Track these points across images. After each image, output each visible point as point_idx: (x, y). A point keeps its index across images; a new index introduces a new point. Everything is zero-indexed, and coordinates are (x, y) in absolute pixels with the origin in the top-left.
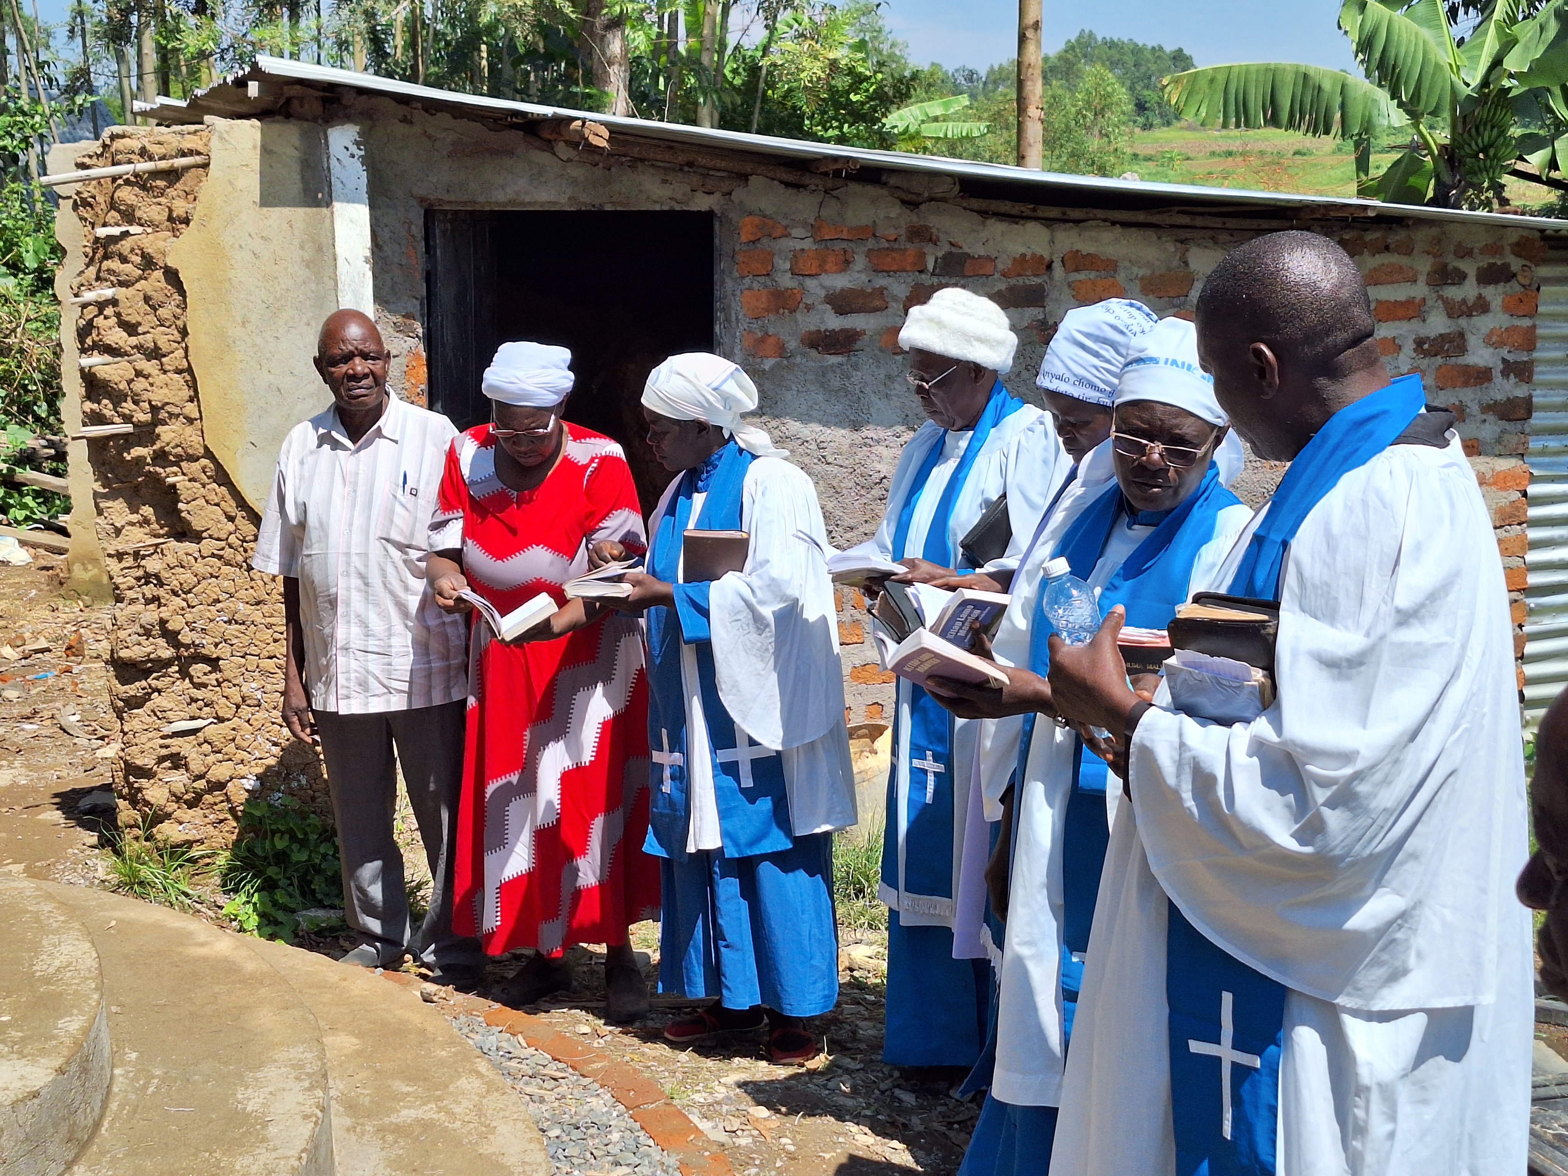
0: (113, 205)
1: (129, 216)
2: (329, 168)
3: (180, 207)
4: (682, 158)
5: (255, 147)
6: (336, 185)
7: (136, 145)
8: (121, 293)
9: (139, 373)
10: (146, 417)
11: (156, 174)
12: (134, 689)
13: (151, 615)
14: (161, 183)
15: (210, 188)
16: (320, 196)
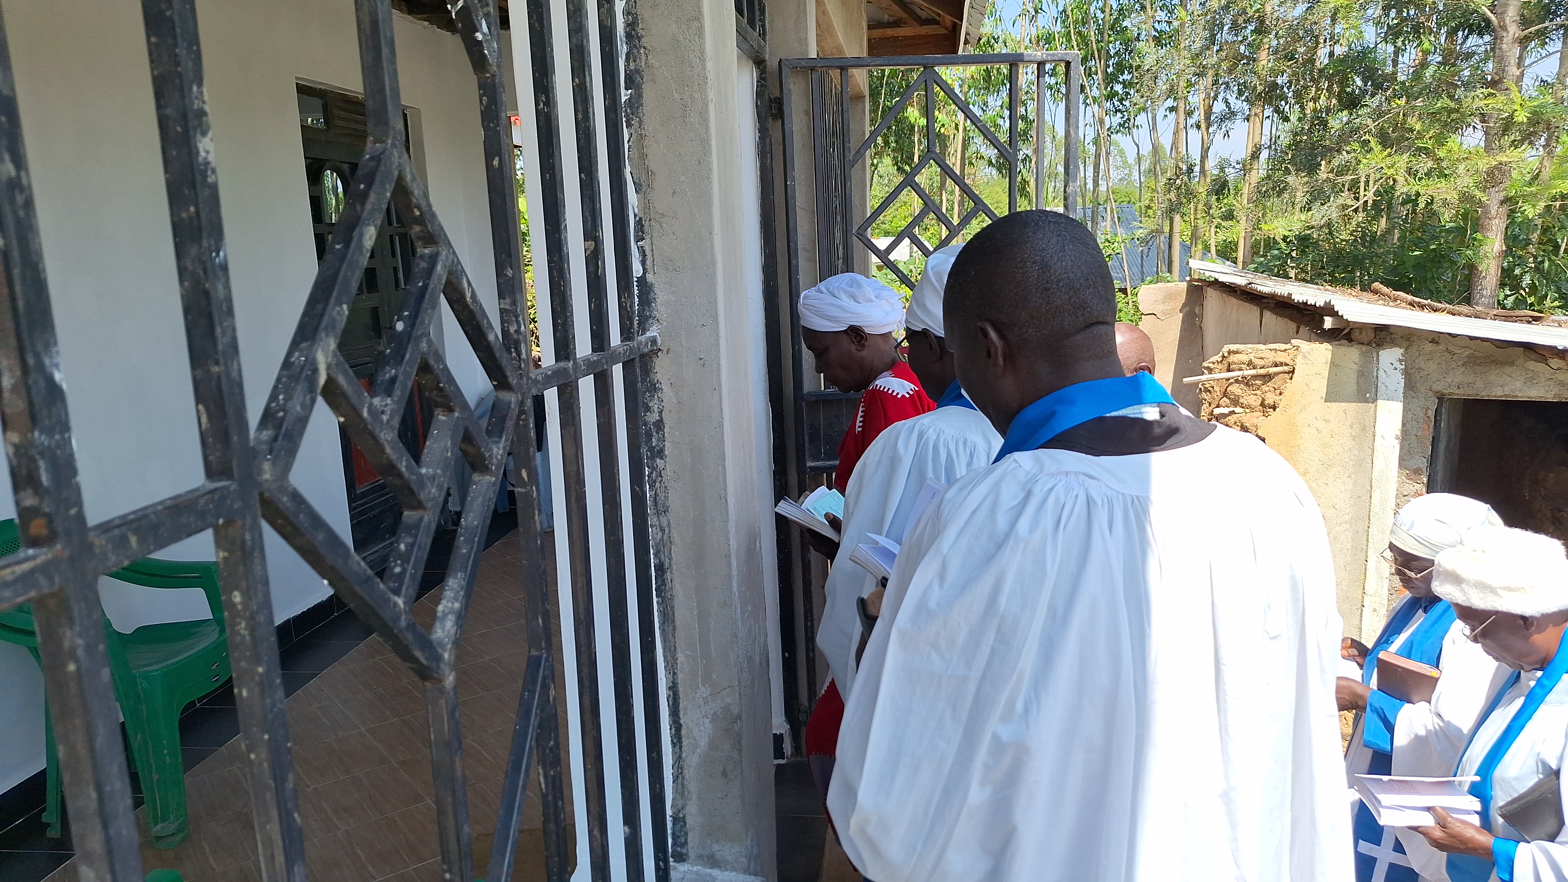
0: (1225, 394)
1: (1236, 402)
2: (1377, 377)
3: (1270, 399)
5: (1326, 363)
6: (1381, 388)
7: (1244, 358)
11: (1255, 377)
14: (1257, 382)
15: (1293, 387)
16: (1368, 395)
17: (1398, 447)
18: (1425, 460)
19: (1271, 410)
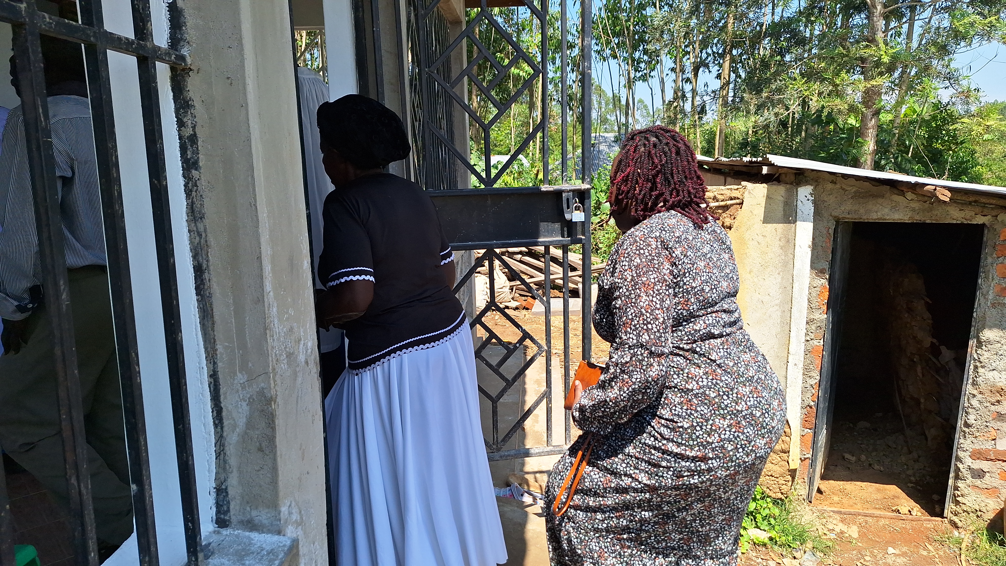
2: (796, 205)
3: (728, 222)
5: (764, 196)
6: (799, 213)
11: (718, 207)
14: (719, 211)
15: (742, 214)
16: (790, 218)
17: (810, 253)
18: (827, 263)
19: (728, 230)
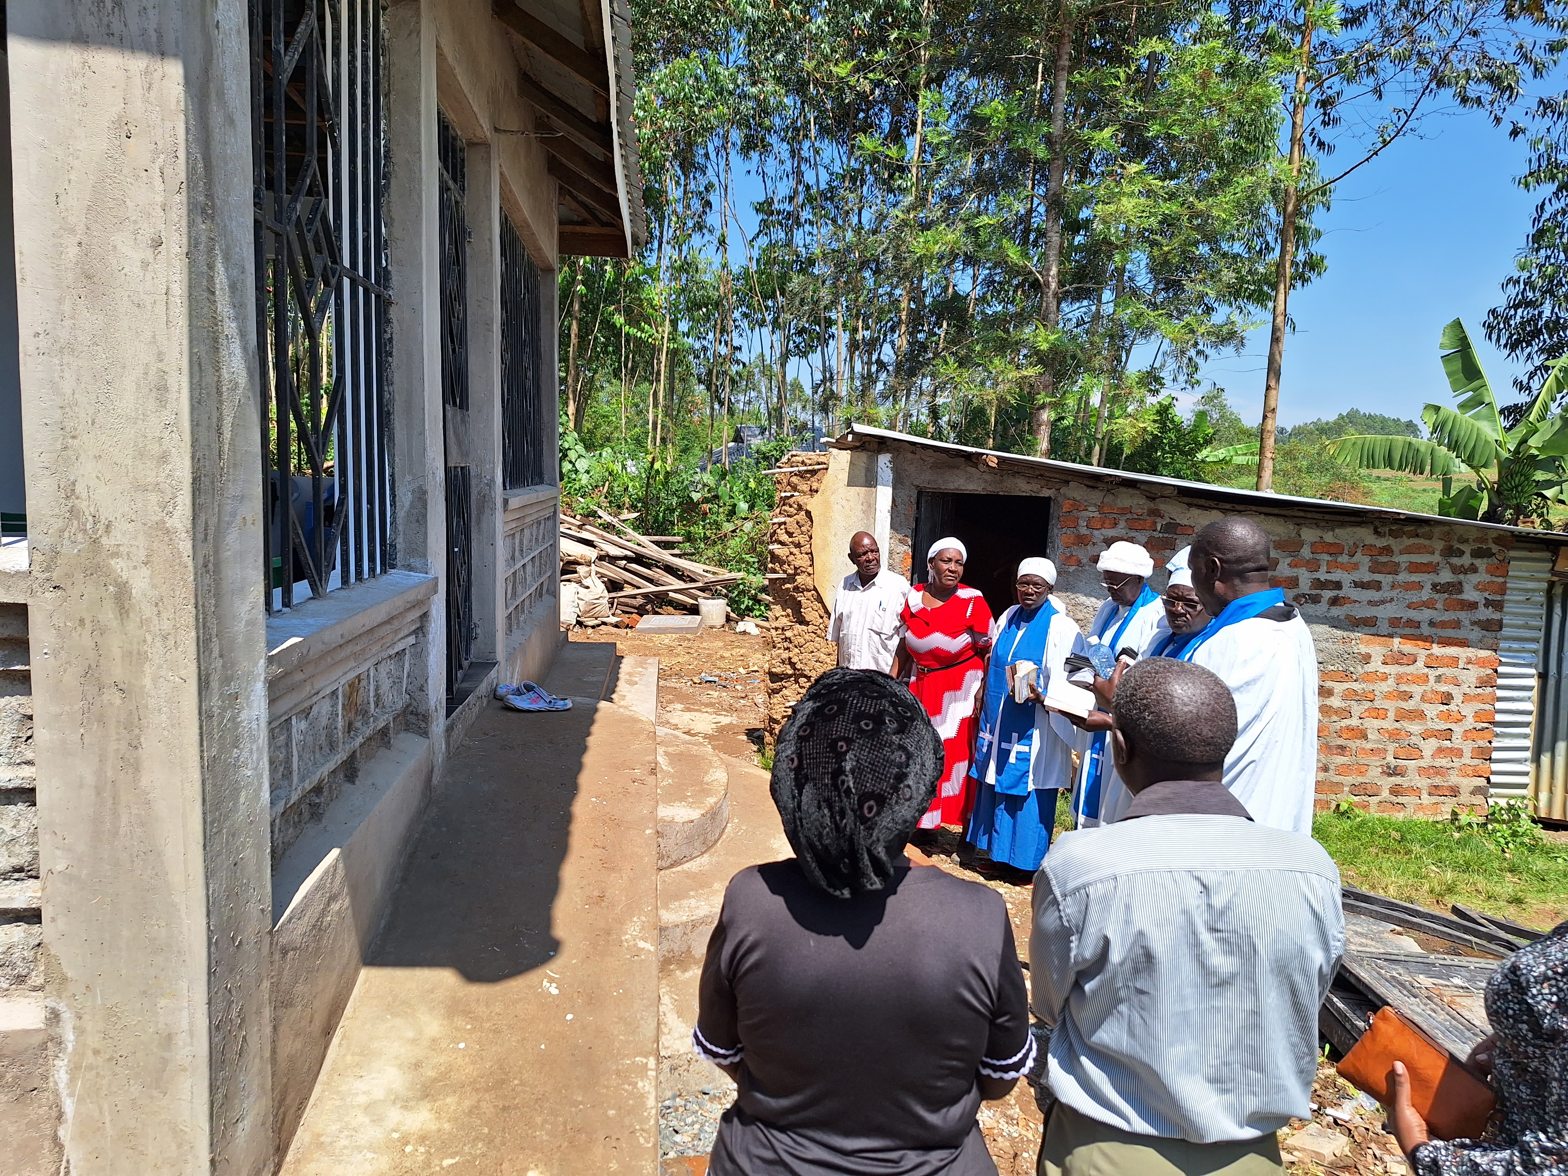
0: (789, 484)
1: (795, 489)
2: (877, 471)
3: (815, 486)
4: (1037, 473)
5: (847, 463)
6: (879, 479)
7: (800, 459)
8: (788, 520)
9: (791, 553)
10: (791, 572)
11: (807, 471)
12: (775, 686)
13: (785, 655)
14: (808, 476)
15: (828, 479)
16: (872, 482)
17: (890, 516)
18: (911, 529)
19: (815, 494)
